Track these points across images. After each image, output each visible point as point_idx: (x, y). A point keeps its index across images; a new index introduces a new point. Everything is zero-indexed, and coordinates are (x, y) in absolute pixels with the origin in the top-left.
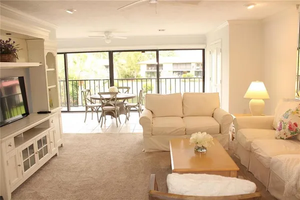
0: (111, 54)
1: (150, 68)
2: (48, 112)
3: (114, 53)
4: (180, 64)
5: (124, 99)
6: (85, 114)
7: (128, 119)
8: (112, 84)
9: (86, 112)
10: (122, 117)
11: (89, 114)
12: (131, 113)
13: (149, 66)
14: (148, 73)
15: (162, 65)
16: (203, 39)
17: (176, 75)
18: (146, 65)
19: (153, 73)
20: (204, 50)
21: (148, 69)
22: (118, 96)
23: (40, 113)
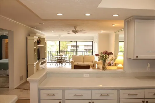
0: (60, 42)
1: (73, 47)
2: (45, 59)
3: (61, 42)
4: (88, 46)
5: (65, 57)
6: (50, 63)
7: (65, 65)
8: (59, 53)
9: (51, 62)
10: (64, 64)
11: (52, 63)
12: (66, 64)
13: (72, 46)
14: (71, 50)
15: (78, 46)
16: (93, 38)
17: (85, 51)
18: (71, 46)
19: (74, 50)
20: (93, 42)
21: (72, 48)
22: (63, 56)
23: (42, 59)
